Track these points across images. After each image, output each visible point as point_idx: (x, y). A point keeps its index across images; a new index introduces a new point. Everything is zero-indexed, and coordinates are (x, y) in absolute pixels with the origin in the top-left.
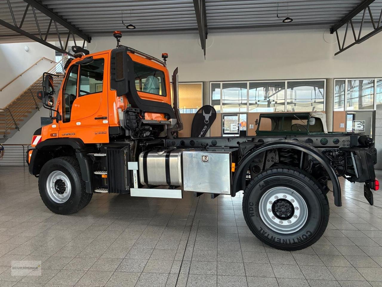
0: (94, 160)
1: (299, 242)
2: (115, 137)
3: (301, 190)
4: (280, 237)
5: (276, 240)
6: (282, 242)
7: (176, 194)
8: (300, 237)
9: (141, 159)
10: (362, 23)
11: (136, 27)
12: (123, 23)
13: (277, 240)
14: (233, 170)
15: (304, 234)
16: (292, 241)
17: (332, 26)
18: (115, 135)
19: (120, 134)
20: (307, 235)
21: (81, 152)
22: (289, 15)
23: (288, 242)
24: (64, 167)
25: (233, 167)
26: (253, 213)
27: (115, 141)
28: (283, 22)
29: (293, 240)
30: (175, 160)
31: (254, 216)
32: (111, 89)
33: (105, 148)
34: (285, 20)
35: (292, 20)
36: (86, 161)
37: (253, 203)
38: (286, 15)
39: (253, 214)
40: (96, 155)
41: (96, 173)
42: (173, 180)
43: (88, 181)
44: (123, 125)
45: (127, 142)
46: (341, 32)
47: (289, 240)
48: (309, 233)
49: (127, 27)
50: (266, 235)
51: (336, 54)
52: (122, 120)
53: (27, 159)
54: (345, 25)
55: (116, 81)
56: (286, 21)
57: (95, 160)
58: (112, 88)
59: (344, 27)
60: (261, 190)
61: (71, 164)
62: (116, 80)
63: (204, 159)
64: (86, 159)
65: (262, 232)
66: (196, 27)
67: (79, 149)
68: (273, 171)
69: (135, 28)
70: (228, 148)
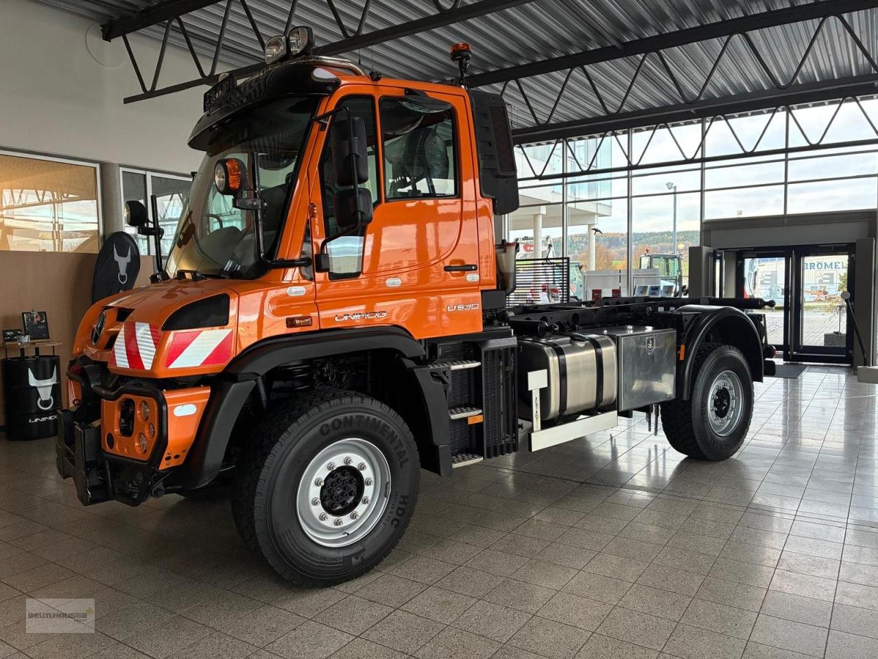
9: (553, 360)
14: (682, 358)
30: (608, 353)
51: (127, 101)
55: (498, 176)
58: (486, 193)
63: (649, 344)
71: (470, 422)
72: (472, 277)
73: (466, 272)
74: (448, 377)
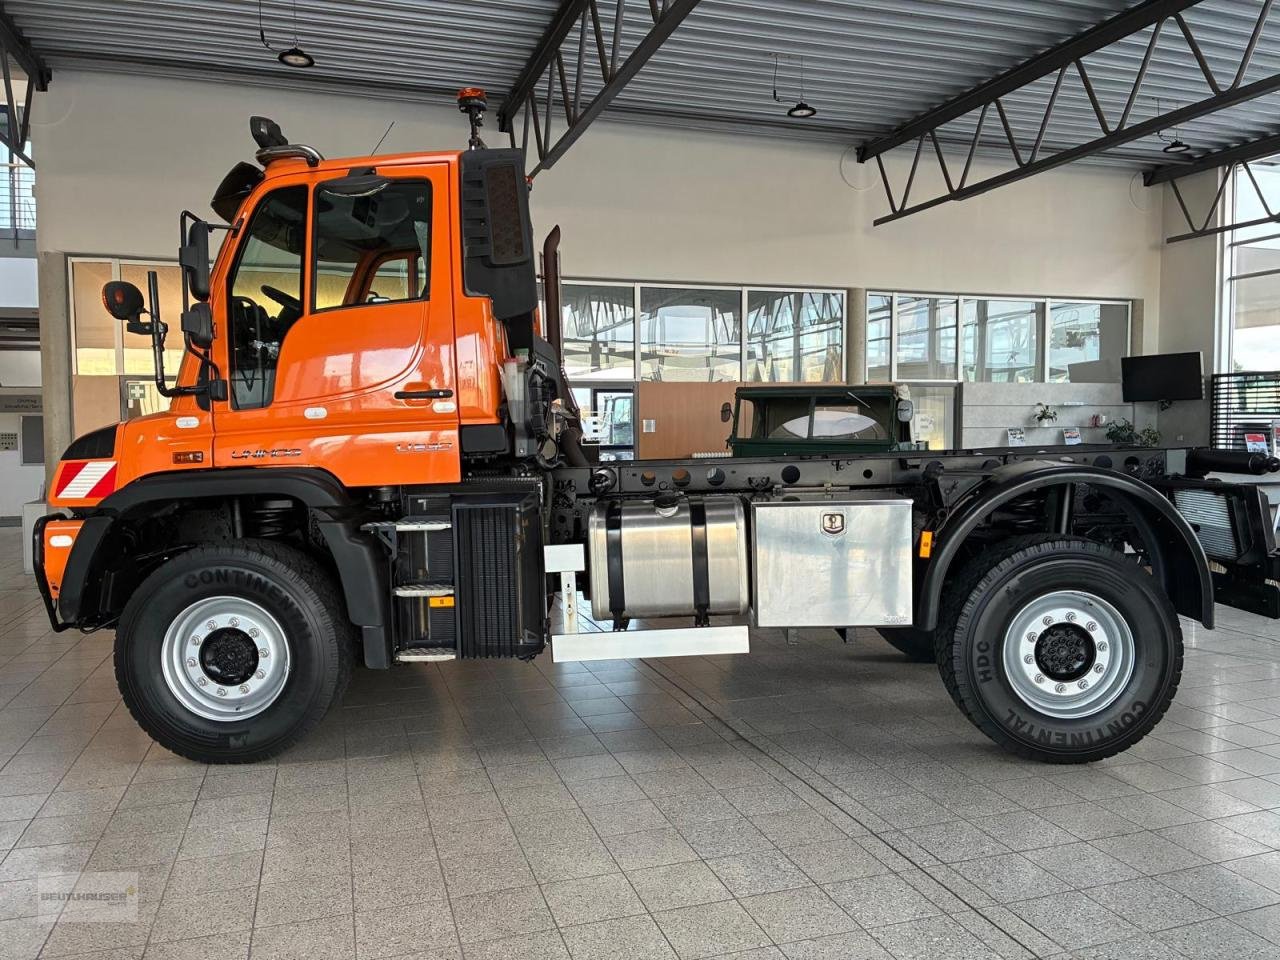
0: (394, 544)
1: (1114, 734)
2: (487, 461)
3: (1117, 594)
4: (1064, 729)
5: (1053, 739)
6: (1069, 741)
7: (732, 640)
8: (1116, 722)
9: (598, 535)
10: (974, 145)
11: (315, 60)
12: (263, 40)
13: (1058, 739)
14: (925, 552)
15: (1127, 711)
16: (1096, 737)
17: (865, 142)
18: (483, 453)
19: (504, 450)
20: (1135, 714)
21: (341, 519)
22: (806, 96)
23: (1086, 739)
25: (926, 545)
26: (988, 672)
27: (470, 474)
28: (790, 114)
29: (1099, 731)
30: (724, 533)
31: (991, 678)
32: (468, 293)
33: (420, 501)
34: (795, 110)
35: (814, 112)
36: (364, 550)
37: (987, 644)
38: (797, 96)
39: (988, 675)
40: (401, 527)
41: (402, 592)
42: (717, 596)
43: (373, 626)
44: (522, 421)
45: (526, 478)
46: (897, 162)
47: (1088, 734)
48: (1139, 708)
49: (282, 56)
50: (1025, 729)
51: (877, 223)
52: (519, 401)
53: (37, 559)
54: (913, 144)
56: (798, 113)
58: (471, 290)
59: (907, 149)
60: (1011, 603)
63: (827, 524)
64: (366, 544)
65: (1013, 723)
66: (503, 90)
67: (325, 509)
68: (1043, 550)
69: (311, 64)
70: (846, 491)
71: (434, 603)
72: (440, 406)
73: (434, 400)
74: (390, 540)
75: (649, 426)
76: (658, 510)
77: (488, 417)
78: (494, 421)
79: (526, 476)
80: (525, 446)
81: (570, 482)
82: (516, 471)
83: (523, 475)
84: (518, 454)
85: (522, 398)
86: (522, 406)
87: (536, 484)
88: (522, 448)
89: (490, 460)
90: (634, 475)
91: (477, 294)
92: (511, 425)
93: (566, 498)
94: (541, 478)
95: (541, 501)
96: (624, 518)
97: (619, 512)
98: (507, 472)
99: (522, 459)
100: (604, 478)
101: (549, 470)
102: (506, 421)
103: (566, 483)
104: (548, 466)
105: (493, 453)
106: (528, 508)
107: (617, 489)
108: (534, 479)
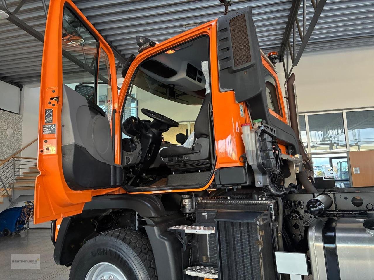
0: (184, 242)
9: (317, 247)
18: (233, 185)
19: (246, 183)
21: (156, 224)
24: (119, 255)
27: (229, 198)
32: (221, 90)
33: (204, 214)
36: (167, 244)
41: (189, 272)
44: (255, 164)
45: (262, 201)
52: (253, 151)
53: (52, 235)
55: (235, 72)
57: (186, 241)
58: (222, 88)
61: (134, 249)
62: (234, 68)
64: (168, 240)
75: (356, 171)
76: (368, 231)
77: (235, 162)
78: (238, 164)
79: (262, 200)
80: (261, 180)
81: (299, 202)
82: (256, 196)
83: (260, 199)
84: (257, 186)
85: (254, 149)
86: (255, 153)
87: (269, 206)
88: (260, 181)
89: (237, 189)
90: (346, 199)
91: (226, 90)
92: (250, 167)
93: (298, 213)
94: (274, 201)
95: (273, 217)
96: (338, 235)
97: (333, 230)
98: (251, 197)
99: (260, 188)
100: (319, 203)
101: (279, 196)
102: (246, 164)
103: (297, 203)
104: (278, 193)
105: (239, 184)
106: (265, 222)
107: (333, 208)
108: (267, 202)
